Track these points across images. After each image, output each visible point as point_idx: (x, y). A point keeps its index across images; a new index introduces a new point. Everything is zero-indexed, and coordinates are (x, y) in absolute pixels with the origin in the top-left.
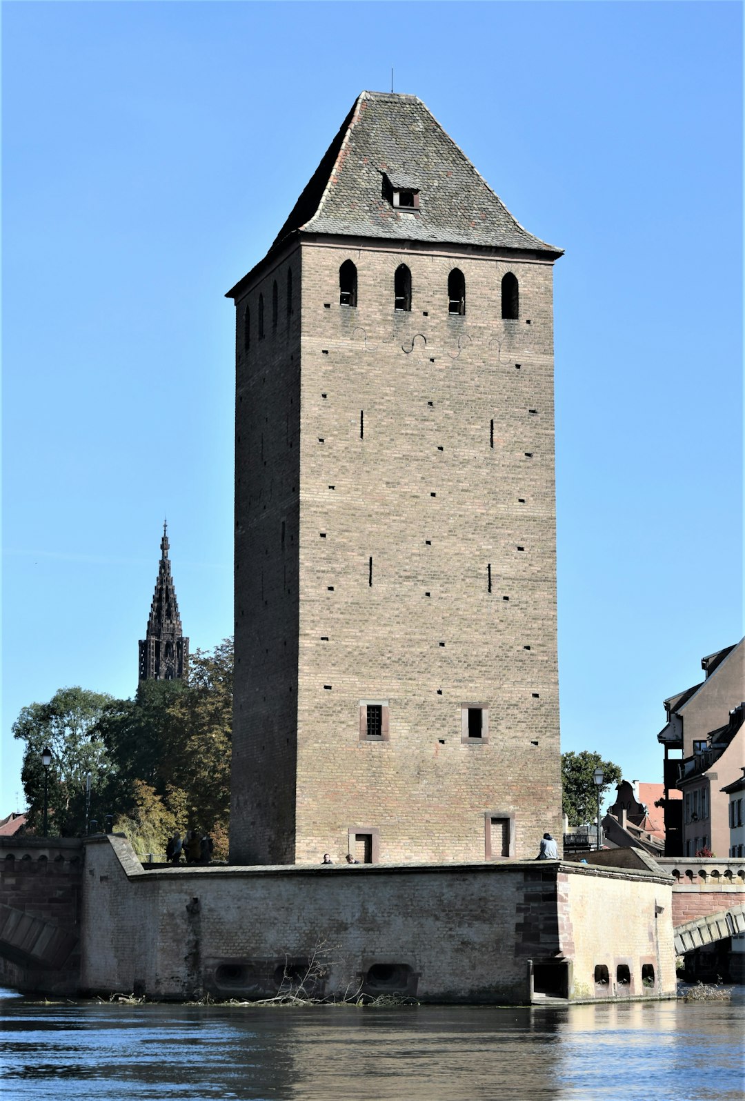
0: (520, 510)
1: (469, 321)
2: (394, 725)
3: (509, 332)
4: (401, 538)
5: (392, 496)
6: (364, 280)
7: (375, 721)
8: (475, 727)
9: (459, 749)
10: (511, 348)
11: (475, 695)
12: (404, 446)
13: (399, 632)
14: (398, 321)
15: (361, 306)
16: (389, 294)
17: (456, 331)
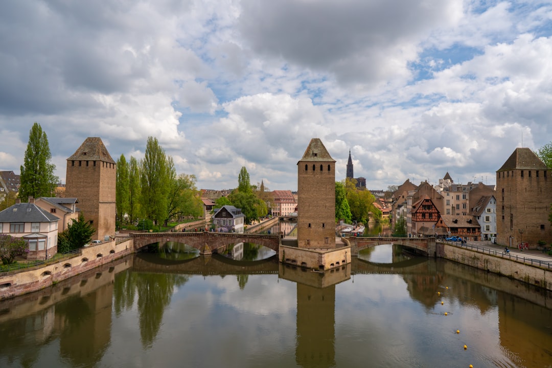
0: (330, 197)
1: (323, 172)
2: (313, 226)
3: (329, 173)
4: (313, 201)
5: (312, 195)
6: (309, 167)
7: (310, 225)
8: (323, 226)
9: (321, 229)
10: (329, 175)
11: (323, 222)
12: (314, 189)
13: (313, 213)
14: (314, 172)
15: (308, 171)
16: (312, 168)
17: (321, 173)
